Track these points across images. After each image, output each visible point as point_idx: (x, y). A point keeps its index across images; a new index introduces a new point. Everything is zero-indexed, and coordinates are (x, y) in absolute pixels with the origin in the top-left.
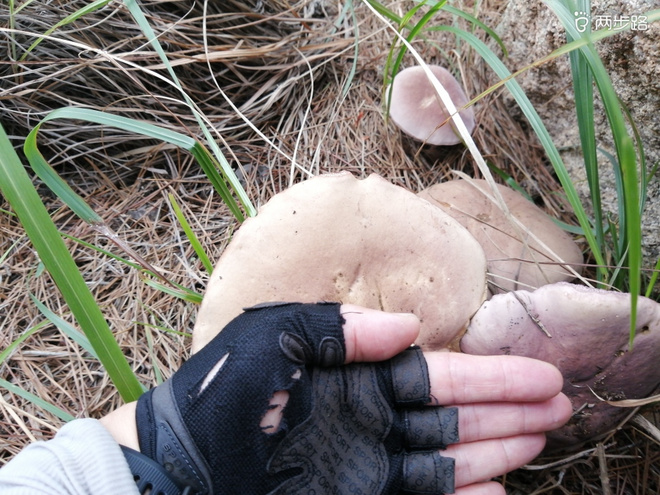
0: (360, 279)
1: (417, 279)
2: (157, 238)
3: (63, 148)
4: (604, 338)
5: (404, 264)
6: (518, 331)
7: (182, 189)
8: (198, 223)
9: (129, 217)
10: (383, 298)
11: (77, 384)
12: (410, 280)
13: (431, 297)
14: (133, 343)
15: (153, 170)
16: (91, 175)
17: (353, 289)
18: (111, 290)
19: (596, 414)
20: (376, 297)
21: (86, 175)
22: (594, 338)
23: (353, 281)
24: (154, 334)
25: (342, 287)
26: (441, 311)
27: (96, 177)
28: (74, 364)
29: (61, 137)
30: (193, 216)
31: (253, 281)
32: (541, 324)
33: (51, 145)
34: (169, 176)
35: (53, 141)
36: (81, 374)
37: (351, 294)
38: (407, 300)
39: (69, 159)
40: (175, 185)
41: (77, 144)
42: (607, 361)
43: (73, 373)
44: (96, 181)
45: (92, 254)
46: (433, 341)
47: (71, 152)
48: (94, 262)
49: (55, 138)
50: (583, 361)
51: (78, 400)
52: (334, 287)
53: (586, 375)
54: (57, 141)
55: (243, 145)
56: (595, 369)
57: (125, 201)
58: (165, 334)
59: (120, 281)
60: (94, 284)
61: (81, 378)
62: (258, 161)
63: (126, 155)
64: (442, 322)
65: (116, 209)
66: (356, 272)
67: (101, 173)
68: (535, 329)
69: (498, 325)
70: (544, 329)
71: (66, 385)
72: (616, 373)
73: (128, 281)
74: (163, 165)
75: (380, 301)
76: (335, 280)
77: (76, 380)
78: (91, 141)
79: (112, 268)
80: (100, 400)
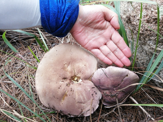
0: (70, 65)
1: (82, 65)
2: (33, 58)
3: (13, 38)
4: (119, 77)
5: (79, 62)
6: (102, 76)
7: (39, 48)
8: (42, 55)
9: (27, 54)
10: (75, 69)
11: (13, 89)
12: (80, 65)
13: (85, 69)
14: (26, 80)
15: (33, 44)
16: (20, 44)
17: (68, 67)
18: (22, 69)
19: (119, 95)
20: (73, 69)
21: (18, 45)
22: (117, 78)
23: (68, 65)
24: (31, 78)
25: (66, 66)
26: (87, 72)
27: (21, 45)
28: (13, 85)
29: (13, 36)
30: (41, 54)
31: (47, 64)
32: (107, 75)
33: (11, 38)
34: (37, 45)
35: (11, 37)
36: (14, 87)
37: (68, 68)
38: (80, 69)
39: (15, 41)
40: (38, 47)
41: (16, 37)
42: (120, 83)
43: (12, 86)
44: (21, 46)
45: (19, 62)
46: (85, 78)
47: (15, 39)
48: (19, 63)
49: (12, 36)
50: (115, 83)
51: (13, 92)
52: (64, 66)
53: (116, 86)
54: (12, 37)
55: (54, 39)
56: (118, 84)
57: (27, 50)
58: (33, 78)
59: (24, 67)
60: (18, 68)
61: (14, 88)
62: (57, 43)
63: (27, 40)
64: (87, 74)
65: (25, 52)
66: (69, 63)
67: (22, 44)
68: (105, 76)
69: (98, 75)
70: (107, 76)
71: (11, 89)
72: (122, 86)
73: (26, 67)
74: (36, 43)
75: (74, 70)
76: (64, 65)
77: (13, 88)
78: (19, 37)
79: (23, 65)
80: (18, 92)
